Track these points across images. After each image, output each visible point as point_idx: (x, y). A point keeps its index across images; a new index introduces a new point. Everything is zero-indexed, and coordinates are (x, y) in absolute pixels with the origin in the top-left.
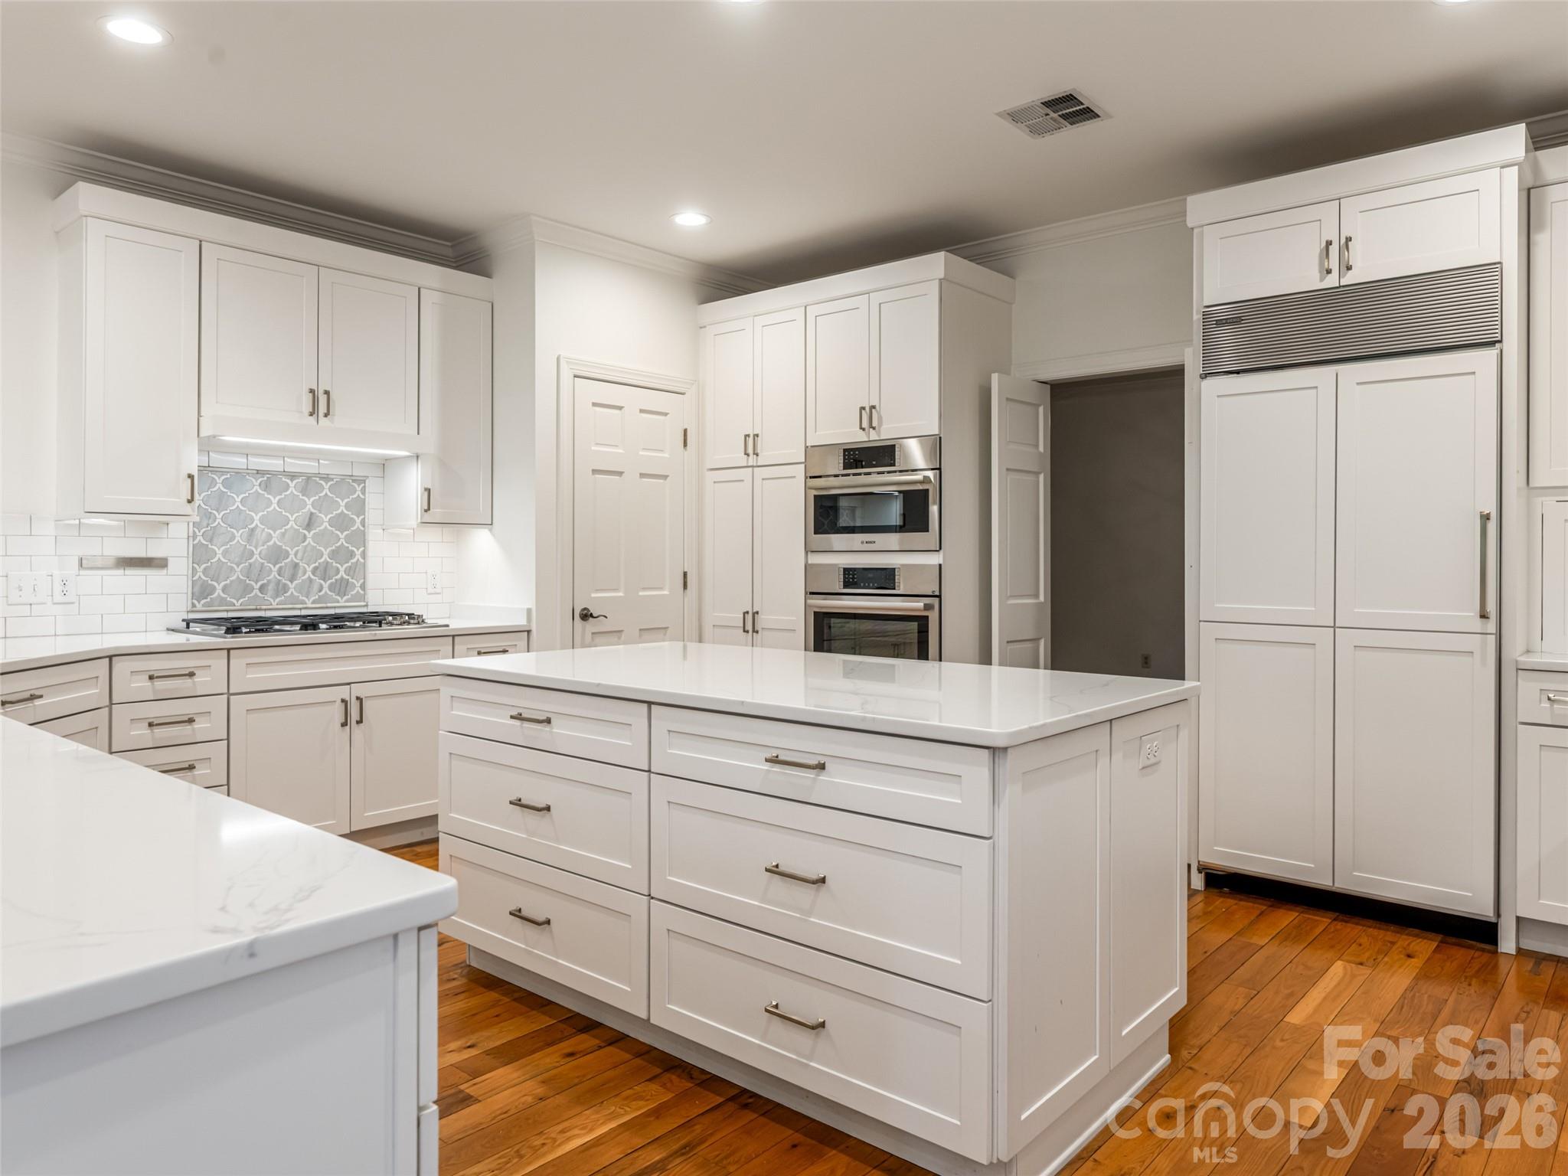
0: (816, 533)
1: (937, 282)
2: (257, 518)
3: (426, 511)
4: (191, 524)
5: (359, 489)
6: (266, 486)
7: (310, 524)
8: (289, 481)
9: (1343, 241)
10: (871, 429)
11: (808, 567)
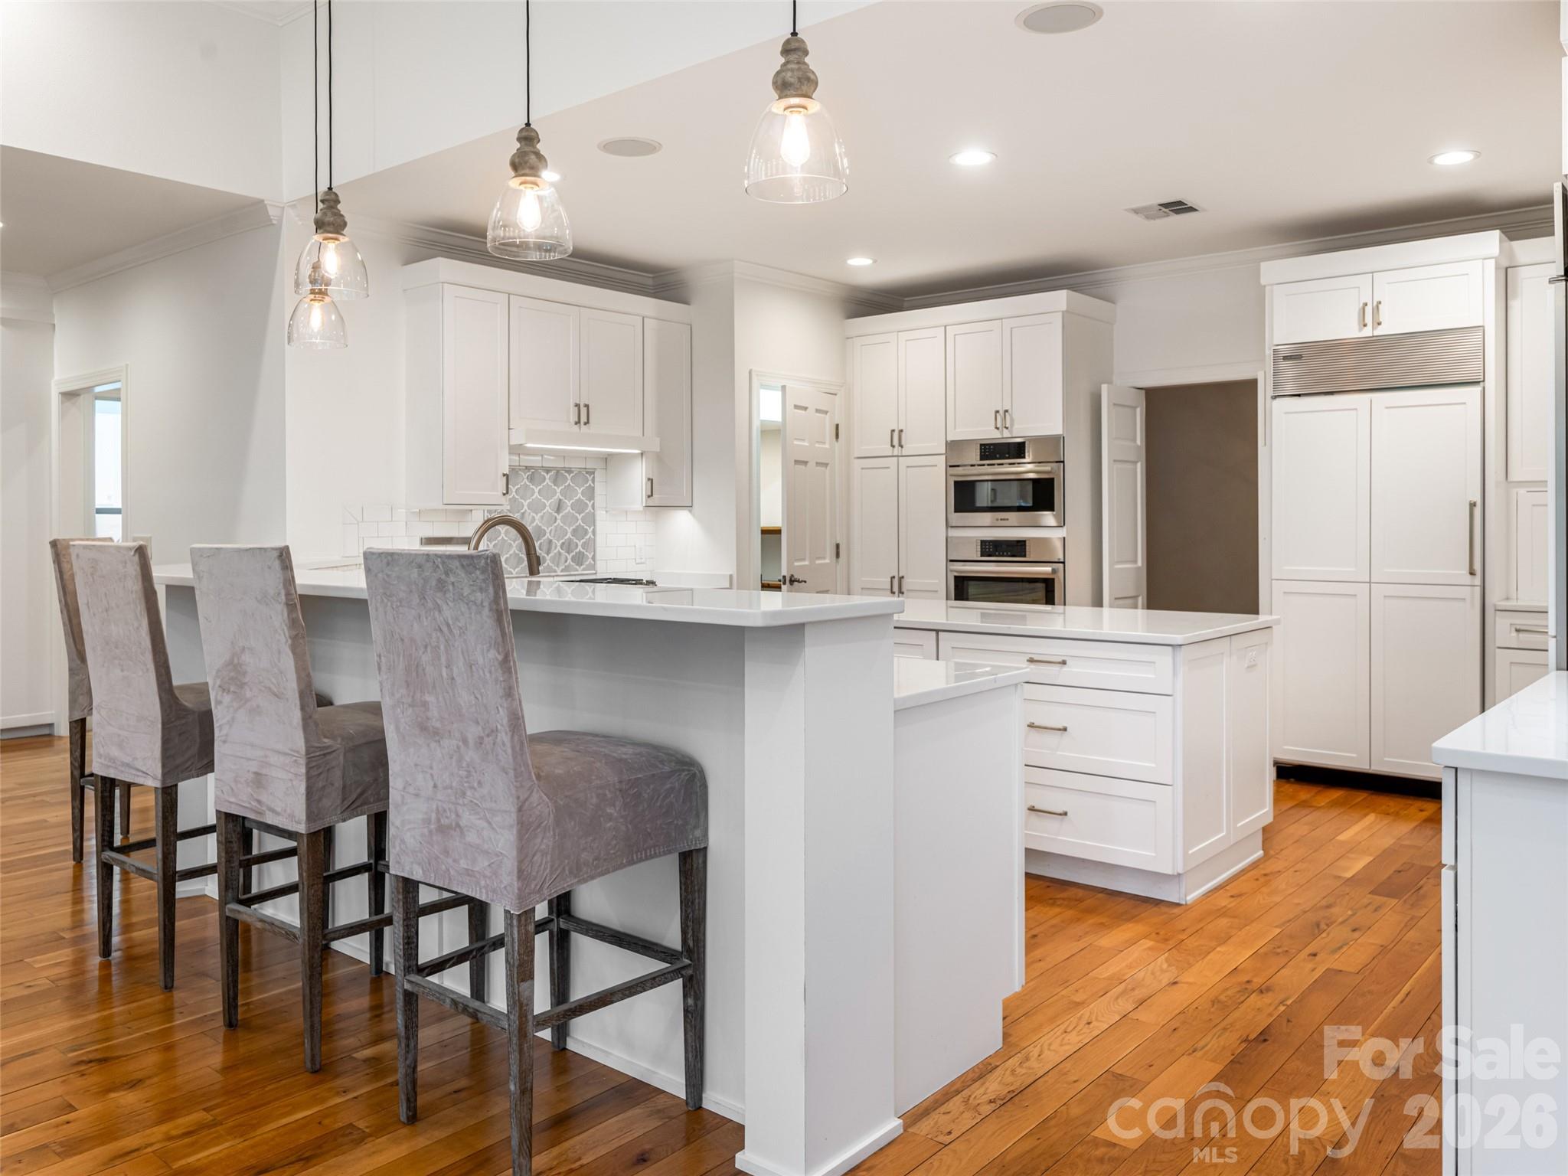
0: (956, 511)
1: (1060, 314)
2: (525, 504)
3: (649, 497)
4: (486, 512)
5: (590, 478)
6: (531, 479)
7: (559, 508)
8: (545, 474)
9: (1375, 304)
10: (1005, 429)
11: (949, 539)
